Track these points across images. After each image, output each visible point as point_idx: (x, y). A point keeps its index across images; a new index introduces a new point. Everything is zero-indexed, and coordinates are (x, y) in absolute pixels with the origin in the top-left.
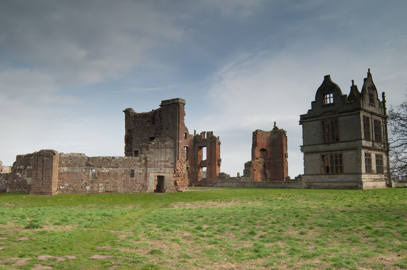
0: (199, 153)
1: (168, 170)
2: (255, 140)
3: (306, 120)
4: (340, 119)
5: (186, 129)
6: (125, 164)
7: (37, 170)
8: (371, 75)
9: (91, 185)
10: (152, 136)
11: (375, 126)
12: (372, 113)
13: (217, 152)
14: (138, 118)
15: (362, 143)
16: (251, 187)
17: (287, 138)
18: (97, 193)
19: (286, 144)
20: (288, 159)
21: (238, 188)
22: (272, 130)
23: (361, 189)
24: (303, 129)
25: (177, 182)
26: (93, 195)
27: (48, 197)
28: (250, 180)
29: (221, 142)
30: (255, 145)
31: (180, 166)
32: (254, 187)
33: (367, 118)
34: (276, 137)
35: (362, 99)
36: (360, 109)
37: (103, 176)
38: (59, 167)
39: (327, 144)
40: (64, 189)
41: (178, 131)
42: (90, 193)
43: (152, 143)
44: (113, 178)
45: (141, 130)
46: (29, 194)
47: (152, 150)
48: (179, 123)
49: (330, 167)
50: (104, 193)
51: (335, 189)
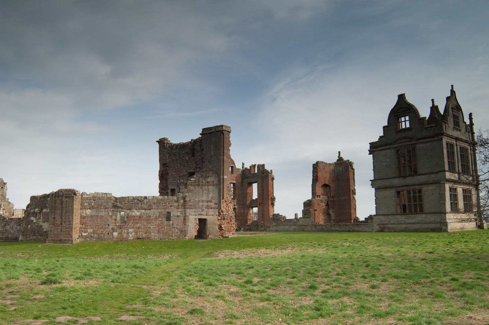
0: (249, 191)
1: (211, 212)
2: (316, 174)
3: (377, 149)
4: (418, 146)
5: (233, 162)
6: (159, 205)
7: (55, 213)
8: (455, 92)
9: (119, 230)
10: (191, 170)
11: (461, 155)
12: (457, 139)
13: (270, 189)
14: (175, 150)
15: (446, 175)
16: (311, 231)
17: (354, 171)
18: (127, 240)
19: (353, 178)
20: (356, 196)
21: (296, 232)
22: (336, 161)
23: (446, 231)
24: (373, 159)
25: (222, 226)
26: (122, 243)
27: (69, 245)
28: (311, 222)
29: (275, 177)
30: (315, 180)
31: (225, 206)
32: (315, 231)
33: (451, 145)
34: (341, 169)
35: (444, 122)
36: (442, 134)
37: (134, 220)
38: (81, 209)
39: (403, 177)
40: (87, 235)
41: (222, 165)
42: (118, 241)
43: (192, 179)
44: (145, 222)
45: (178, 164)
46: (45, 242)
47: (192, 188)
48: (223, 155)
49: (407, 205)
50: (135, 241)
51: (414, 232)
